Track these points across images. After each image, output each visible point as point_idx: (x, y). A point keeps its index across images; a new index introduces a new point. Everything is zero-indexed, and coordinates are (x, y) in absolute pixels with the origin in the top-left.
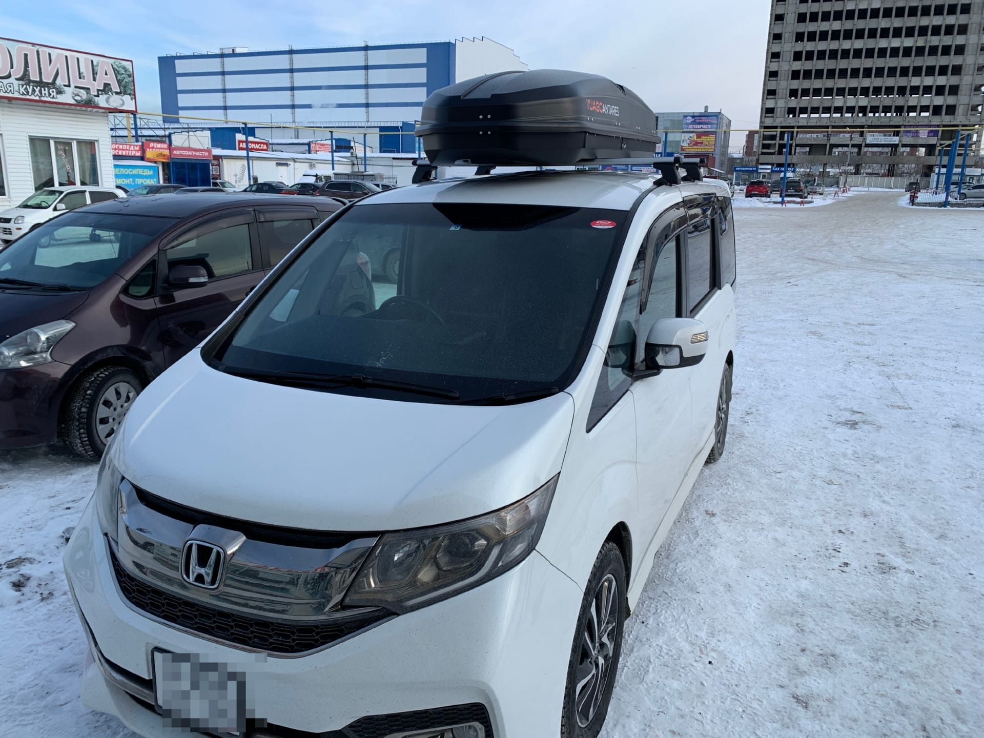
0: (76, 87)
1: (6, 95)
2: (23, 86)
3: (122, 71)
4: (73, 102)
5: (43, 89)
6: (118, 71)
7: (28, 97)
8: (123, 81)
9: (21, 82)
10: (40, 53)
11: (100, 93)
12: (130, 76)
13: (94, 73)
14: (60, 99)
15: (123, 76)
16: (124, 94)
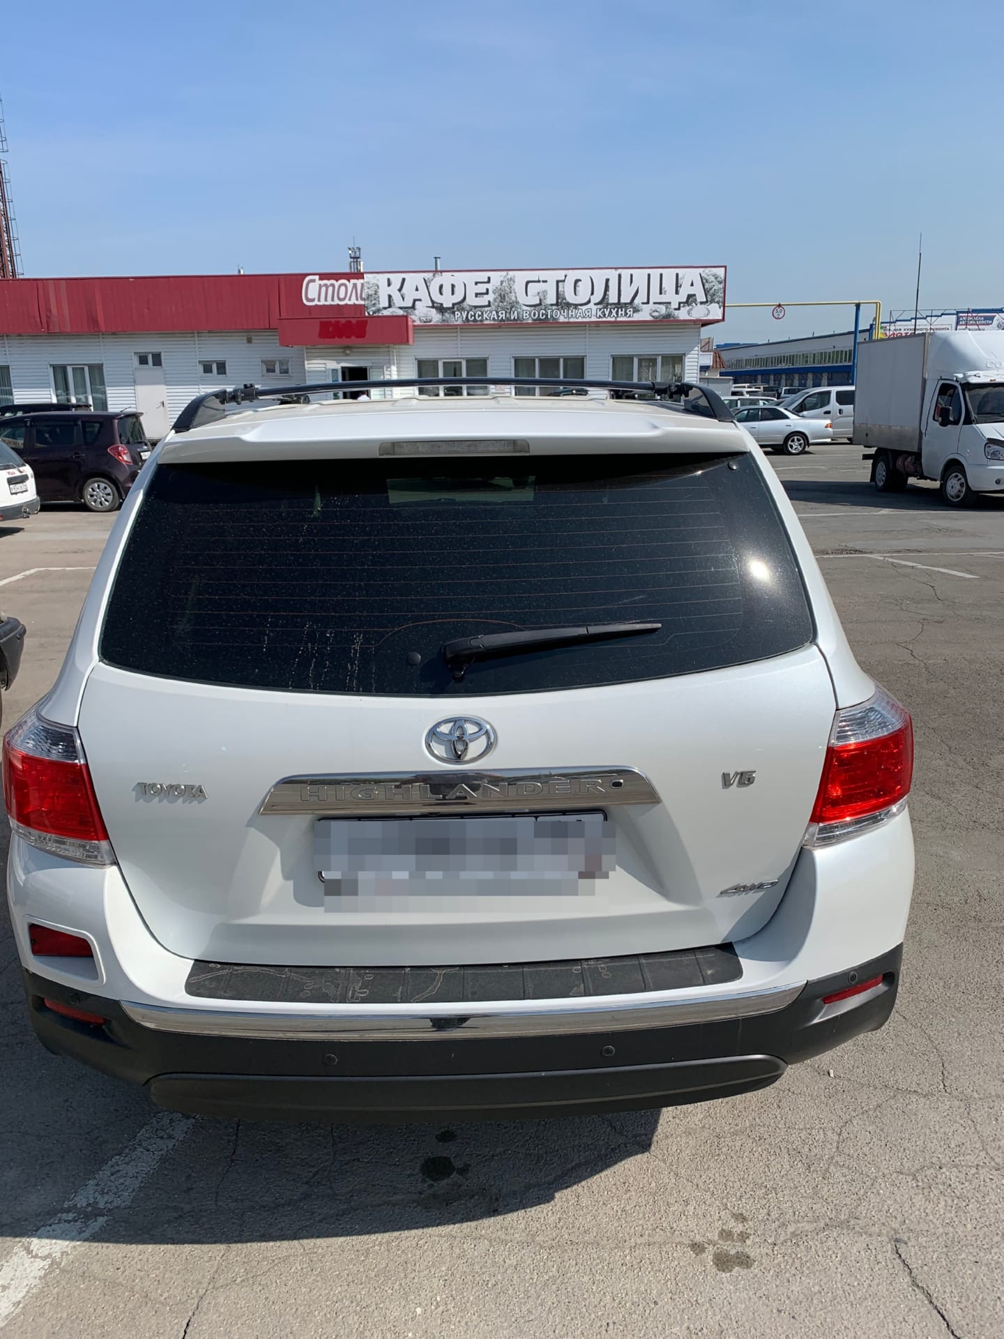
0: (654, 303)
1: (584, 320)
2: (600, 310)
3: (712, 279)
4: (650, 318)
5: (620, 310)
6: (707, 282)
7: (604, 319)
8: (711, 289)
9: (599, 306)
10: (622, 276)
11: (682, 305)
12: (720, 283)
13: (678, 286)
14: (637, 317)
15: (712, 284)
16: (711, 303)
